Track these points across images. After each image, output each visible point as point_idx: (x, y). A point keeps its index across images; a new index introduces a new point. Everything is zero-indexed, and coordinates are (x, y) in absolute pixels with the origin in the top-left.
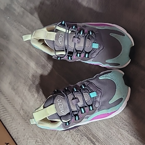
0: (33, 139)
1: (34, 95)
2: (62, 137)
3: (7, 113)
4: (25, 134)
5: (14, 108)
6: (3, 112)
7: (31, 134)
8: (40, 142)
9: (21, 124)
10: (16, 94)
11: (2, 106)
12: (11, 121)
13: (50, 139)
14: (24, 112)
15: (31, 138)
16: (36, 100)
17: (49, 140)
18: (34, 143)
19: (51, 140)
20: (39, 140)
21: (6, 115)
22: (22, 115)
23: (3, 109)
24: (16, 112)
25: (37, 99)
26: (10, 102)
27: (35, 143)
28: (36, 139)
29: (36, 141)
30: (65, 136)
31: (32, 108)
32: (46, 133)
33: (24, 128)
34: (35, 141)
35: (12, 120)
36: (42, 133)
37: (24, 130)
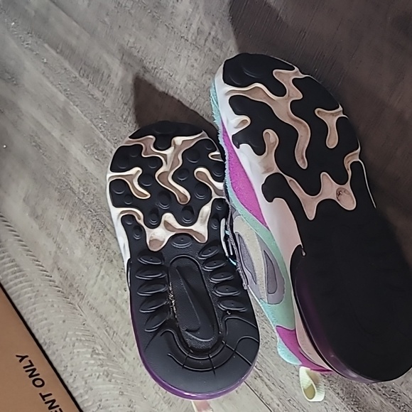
0: (85, 346)
1: (83, 231)
3: (24, 278)
4: (67, 334)
5: (39, 265)
6: (14, 276)
7: (80, 334)
8: (103, 355)
9: (55, 306)
10: (40, 229)
11: (9, 259)
12: (33, 300)
13: (124, 347)
14: (61, 276)
15: (81, 344)
16: (89, 244)
17: (122, 349)
18: (89, 356)
19: (127, 349)
20: (100, 348)
21: (21, 282)
22: (56, 284)
23: (12, 267)
24: (43, 275)
25: (91, 243)
26: (29, 251)
27: (92, 356)
28: (92, 346)
29: (94, 351)
31: (81, 265)
32: (115, 330)
33: (63, 316)
34: (90, 350)
35: (36, 296)
36: (106, 330)
37: (64, 321)
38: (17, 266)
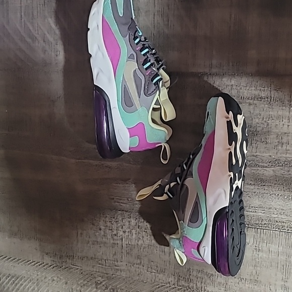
0: (89, 286)
2: (133, 244)
3: (22, 281)
4: (72, 289)
5: (31, 263)
6: (13, 285)
7: (82, 281)
8: (104, 281)
9: (55, 279)
10: (21, 240)
11: (5, 277)
12: (36, 289)
13: (116, 263)
14: (51, 257)
15: (85, 287)
17: (116, 266)
18: (95, 289)
19: (119, 263)
20: (100, 278)
21: (21, 285)
22: (50, 264)
23: (10, 280)
24: (37, 266)
26: (18, 260)
27: (97, 288)
28: (94, 282)
29: (97, 284)
30: (137, 241)
32: (105, 258)
33: (64, 280)
34: (94, 286)
35: (37, 285)
36: (100, 264)
37: (66, 283)
38: (13, 277)
